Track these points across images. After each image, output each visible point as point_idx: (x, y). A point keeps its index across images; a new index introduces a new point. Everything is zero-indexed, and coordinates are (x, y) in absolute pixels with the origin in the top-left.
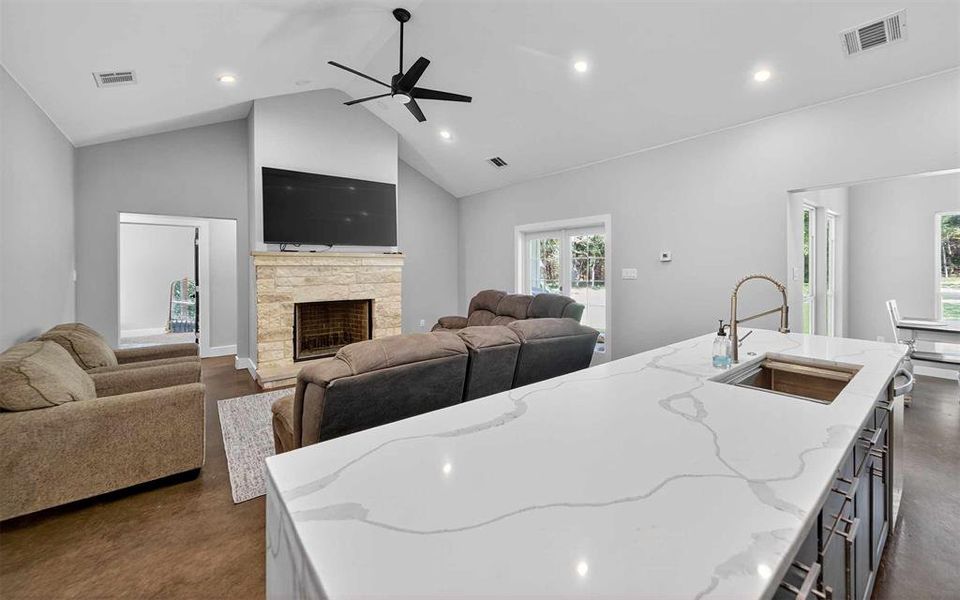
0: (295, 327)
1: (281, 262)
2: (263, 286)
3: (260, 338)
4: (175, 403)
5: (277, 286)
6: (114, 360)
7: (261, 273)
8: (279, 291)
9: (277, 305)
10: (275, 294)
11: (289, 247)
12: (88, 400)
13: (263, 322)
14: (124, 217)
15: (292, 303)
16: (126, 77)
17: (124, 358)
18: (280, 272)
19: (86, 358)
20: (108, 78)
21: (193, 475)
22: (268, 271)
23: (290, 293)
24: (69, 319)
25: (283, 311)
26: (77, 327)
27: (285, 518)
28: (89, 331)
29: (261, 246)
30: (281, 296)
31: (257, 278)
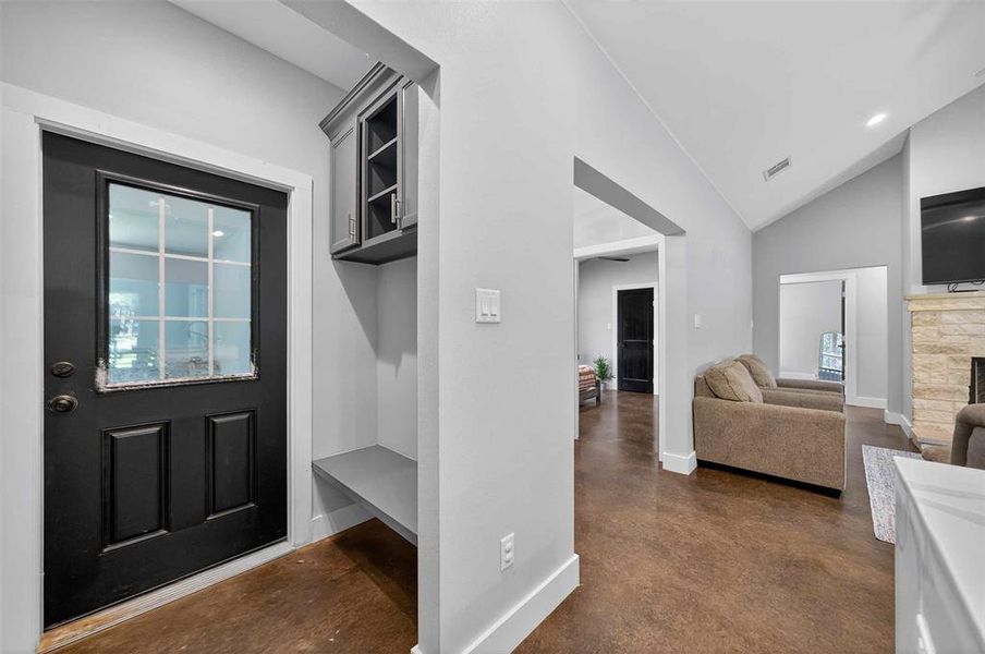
0: (972, 387)
1: (949, 305)
2: (920, 334)
3: (916, 393)
4: (819, 423)
5: (942, 335)
6: (775, 385)
7: (918, 319)
8: (944, 341)
9: (942, 357)
10: (939, 345)
11: (961, 286)
12: (758, 403)
13: (920, 375)
14: (784, 279)
15: (969, 357)
16: (785, 164)
17: (781, 384)
18: (945, 317)
19: (758, 378)
20: (772, 172)
21: (835, 494)
22: (928, 317)
23: (964, 345)
24: (749, 351)
25: (952, 365)
26: (752, 357)
27: (911, 504)
28: (759, 361)
29: (917, 288)
30: (950, 348)
31: (912, 325)
